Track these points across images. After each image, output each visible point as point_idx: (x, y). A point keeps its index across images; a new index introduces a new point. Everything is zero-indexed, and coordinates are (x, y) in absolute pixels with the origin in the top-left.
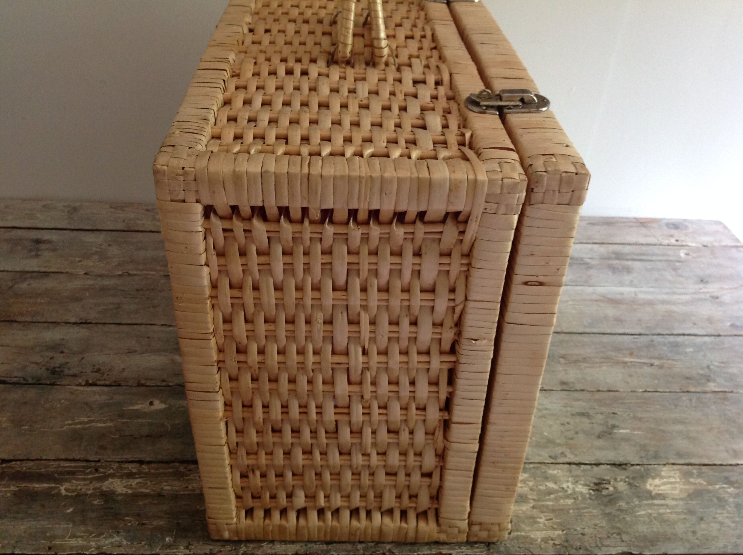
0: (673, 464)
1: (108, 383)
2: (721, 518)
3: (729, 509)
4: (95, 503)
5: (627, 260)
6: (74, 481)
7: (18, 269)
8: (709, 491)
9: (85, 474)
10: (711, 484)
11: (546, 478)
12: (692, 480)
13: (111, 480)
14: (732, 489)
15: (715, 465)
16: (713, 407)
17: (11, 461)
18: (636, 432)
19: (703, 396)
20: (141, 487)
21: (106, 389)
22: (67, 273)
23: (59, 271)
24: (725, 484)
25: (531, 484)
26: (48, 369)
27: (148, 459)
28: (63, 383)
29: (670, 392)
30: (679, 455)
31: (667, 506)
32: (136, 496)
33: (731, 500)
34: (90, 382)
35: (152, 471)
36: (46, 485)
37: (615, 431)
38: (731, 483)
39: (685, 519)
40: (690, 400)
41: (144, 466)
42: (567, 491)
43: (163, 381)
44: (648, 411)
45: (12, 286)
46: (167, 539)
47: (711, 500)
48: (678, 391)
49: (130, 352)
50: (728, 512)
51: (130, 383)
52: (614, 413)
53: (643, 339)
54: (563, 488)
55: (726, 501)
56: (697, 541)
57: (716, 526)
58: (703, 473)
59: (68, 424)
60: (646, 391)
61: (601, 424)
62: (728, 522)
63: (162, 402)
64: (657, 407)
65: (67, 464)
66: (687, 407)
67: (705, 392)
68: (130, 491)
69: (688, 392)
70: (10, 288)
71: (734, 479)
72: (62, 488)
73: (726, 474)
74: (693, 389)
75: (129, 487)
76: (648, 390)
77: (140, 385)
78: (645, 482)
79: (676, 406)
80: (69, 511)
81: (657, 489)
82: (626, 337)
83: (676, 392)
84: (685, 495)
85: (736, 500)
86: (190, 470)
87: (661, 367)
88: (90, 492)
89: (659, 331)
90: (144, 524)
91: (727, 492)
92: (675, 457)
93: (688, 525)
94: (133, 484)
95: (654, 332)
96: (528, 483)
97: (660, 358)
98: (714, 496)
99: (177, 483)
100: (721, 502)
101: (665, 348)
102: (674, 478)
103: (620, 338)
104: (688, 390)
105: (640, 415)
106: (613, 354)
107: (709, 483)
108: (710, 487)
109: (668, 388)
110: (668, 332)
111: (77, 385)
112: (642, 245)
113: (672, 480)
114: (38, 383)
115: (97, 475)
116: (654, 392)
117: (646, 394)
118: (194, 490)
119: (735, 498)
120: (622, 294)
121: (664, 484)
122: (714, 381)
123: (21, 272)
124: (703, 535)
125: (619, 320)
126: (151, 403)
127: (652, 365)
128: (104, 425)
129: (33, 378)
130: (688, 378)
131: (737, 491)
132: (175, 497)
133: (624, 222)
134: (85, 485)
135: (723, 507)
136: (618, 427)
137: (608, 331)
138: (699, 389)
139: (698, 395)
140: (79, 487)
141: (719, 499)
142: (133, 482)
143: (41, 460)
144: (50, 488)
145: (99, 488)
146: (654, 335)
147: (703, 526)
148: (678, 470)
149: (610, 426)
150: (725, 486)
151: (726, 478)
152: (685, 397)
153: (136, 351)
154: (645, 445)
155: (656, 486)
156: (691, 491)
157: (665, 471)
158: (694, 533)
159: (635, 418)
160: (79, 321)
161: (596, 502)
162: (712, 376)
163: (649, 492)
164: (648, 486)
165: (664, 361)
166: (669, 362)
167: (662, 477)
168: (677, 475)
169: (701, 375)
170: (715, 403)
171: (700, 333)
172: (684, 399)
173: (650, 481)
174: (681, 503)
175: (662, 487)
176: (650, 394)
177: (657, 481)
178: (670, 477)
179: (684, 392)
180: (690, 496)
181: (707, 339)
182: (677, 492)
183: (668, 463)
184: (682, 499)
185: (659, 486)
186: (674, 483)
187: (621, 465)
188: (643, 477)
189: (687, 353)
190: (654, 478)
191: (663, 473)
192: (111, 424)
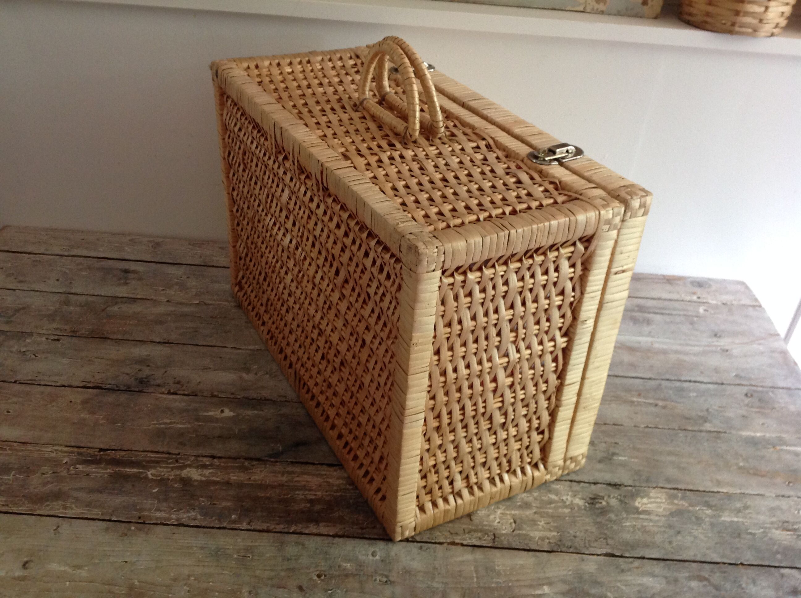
0: (662, 488)
1: (186, 393)
2: (696, 533)
3: (704, 526)
4: (176, 486)
5: (649, 313)
6: (158, 468)
7: (109, 294)
8: (689, 512)
9: (168, 464)
10: (693, 506)
12: (676, 502)
13: (188, 469)
14: (710, 511)
15: (699, 491)
16: (705, 444)
17: (107, 450)
18: (633, 460)
19: (699, 434)
20: (213, 476)
21: (185, 397)
22: (151, 299)
23: (144, 298)
24: (704, 506)
26: (136, 379)
27: (219, 455)
28: (149, 391)
29: (669, 429)
30: (669, 480)
31: (651, 520)
32: (208, 483)
33: (708, 519)
34: (172, 391)
35: (222, 464)
36: (135, 470)
37: (615, 458)
38: (709, 506)
39: (664, 531)
40: (686, 436)
41: (215, 460)
42: (565, 502)
43: (232, 394)
44: (647, 444)
45: (105, 308)
46: (233, 516)
47: (690, 518)
48: (677, 428)
49: (205, 369)
50: (703, 529)
51: (205, 394)
52: (616, 443)
53: (653, 383)
54: (563, 500)
55: (703, 520)
56: (672, 550)
57: (690, 539)
58: (686, 497)
59: (154, 424)
60: (647, 427)
61: (603, 452)
62: (701, 537)
63: (231, 411)
64: (655, 440)
65: (152, 455)
66: (682, 442)
67: (701, 431)
68: (204, 479)
69: (685, 430)
70: (103, 310)
71: (713, 503)
72: (149, 473)
73: (707, 499)
74: (690, 428)
75: (204, 476)
76: (650, 426)
77: (213, 396)
78: (634, 501)
79: (672, 441)
80: (154, 491)
81: (644, 506)
82: (637, 380)
83: (674, 429)
84: (668, 513)
85: (712, 520)
86: (253, 466)
87: (664, 407)
88: (171, 478)
89: (668, 377)
90: (214, 504)
91: (705, 513)
92: (664, 482)
93: (666, 536)
94: (207, 473)
95: (663, 377)
97: (664, 400)
98: (693, 515)
99: (242, 474)
100: (699, 520)
101: (671, 392)
102: (661, 498)
103: (631, 381)
104: (686, 428)
105: (639, 446)
106: (623, 394)
107: (691, 505)
108: (691, 508)
109: (668, 426)
110: (676, 378)
111: (161, 393)
112: (665, 300)
113: (658, 500)
114: (128, 390)
115: (177, 465)
116: (655, 428)
117: (647, 430)
118: (255, 480)
120: (640, 343)
121: (651, 503)
122: (711, 422)
124: (678, 545)
125: (633, 366)
126: (222, 411)
127: (656, 405)
128: (182, 426)
129: (124, 386)
130: (687, 418)
131: (713, 513)
132: (240, 485)
133: (651, 279)
134: (168, 472)
135: (700, 525)
136: (618, 454)
137: (621, 374)
138: (696, 428)
139: (693, 433)
140: (163, 474)
141: (697, 518)
142: (207, 472)
143: (132, 451)
144: (139, 472)
145: (179, 475)
146: (662, 380)
147: (679, 537)
148: (666, 492)
149: (610, 454)
150: (704, 508)
151: (706, 502)
152: (681, 434)
153: (210, 368)
154: (639, 471)
155: (643, 504)
156: (674, 510)
157: (653, 493)
158: (670, 542)
159: (634, 448)
160: (162, 341)
161: (589, 513)
162: (709, 418)
163: (637, 508)
164: (637, 504)
165: (668, 403)
166: (673, 403)
167: (650, 498)
168: (664, 496)
169: (699, 416)
170: (708, 440)
171: (705, 381)
172: (681, 435)
173: (639, 499)
174: (663, 519)
175: (649, 506)
176: (651, 429)
177: (645, 500)
178: (657, 498)
179: (681, 430)
180: (672, 514)
181: (711, 386)
182: (661, 510)
183: (656, 487)
184: (664, 516)
185: (646, 504)
186: (660, 503)
187: (616, 486)
188: (634, 496)
189: (690, 397)
190: (642, 498)
191: (651, 495)
192: (189, 426)
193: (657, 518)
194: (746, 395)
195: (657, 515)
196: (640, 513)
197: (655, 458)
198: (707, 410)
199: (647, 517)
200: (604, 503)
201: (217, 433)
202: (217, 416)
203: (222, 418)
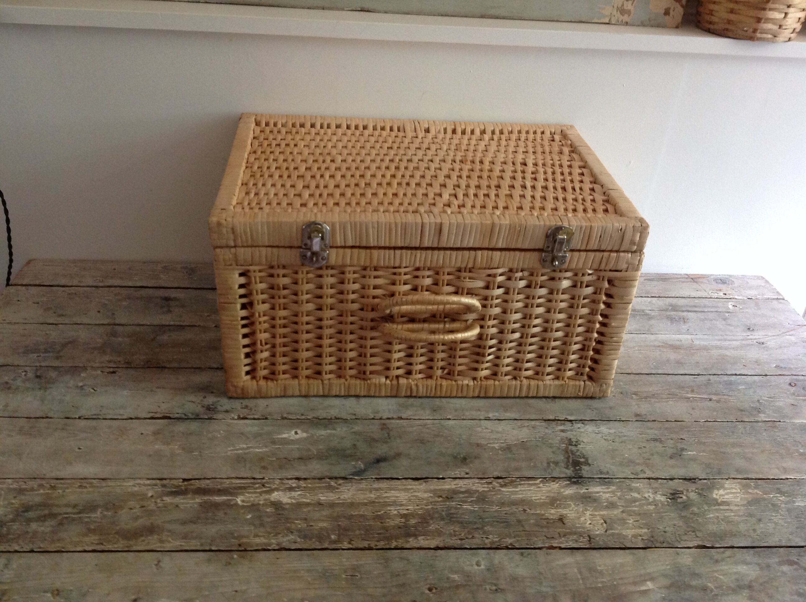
0: (734, 479)
1: (256, 417)
2: (775, 520)
3: (782, 513)
4: (268, 510)
5: (683, 311)
6: (247, 494)
7: (155, 323)
8: (765, 500)
9: (255, 489)
10: (766, 494)
11: (631, 490)
12: (750, 491)
13: (276, 493)
14: (784, 497)
15: (769, 479)
16: (764, 434)
17: (191, 480)
18: (701, 454)
19: (756, 425)
20: (302, 498)
21: (256, 422)
22: (199, 326)
23: (192, 324)
24: (778, 493)
25: (619, 494)
26: (203, 407)
28: (219, 417)
30: (738, 471)
31: (731, 510)
32: (300, 505)
33: (783, 506)
34: (242, 417)
35: (309, 485)
36: (225, 498)
37: (684, 453)
38: (782, 493)
40: (745, 429)
41: (301, 482)
42: (648, 500)
43: (302, 415)
44: (710, 437)
45: (155, 338)
47: (767, 506)
48: (734, 420)
50: (781, 515)
51: (275, 417)
52: (682, 439)
53: (701, 378)
54: (645, 497)
55: (779, 507)
56: (757, 536)
57: (772, 526)
58: (759, 485)
59: (231, 450)
60: (707, 421)
61: (672, 448)
62: (782, 522)
63: (304, 432)
64: (718, 434)
65: (238, 481)
66: (742, 434)
67: (757, 422)
68: (294, 501)
69: (742, 421)
70: (153, 340)
71: (785, 489)
72: (239, 500)
73: (779, 486)
74: (746, 419)
75: (293, 498)
76: (709, 420)
77: (283, 418)
78: (712, 493)
79: (733, 433)
80: (248, 517)
81: (722, 497)
82: (687, 377)
83: (732, 422)
84: (745, 502)
85: (787, 506)
86: (339, 485)
87: (718, 401)
88: (260, 503)
91: (780, 500)
92: (735, 473)
93: (749, 524)
94: (295, 496)
96: (616, 493)
97: (717, 394)
98: (769, 503)
99: (331, 494)
100: (775, 507)
101: (721, 386)
102: (736, 489)
103: (681, 378)
105: (704, 440)
106: (677, 391)
108: (765, 496)
109: (725, 418)
110: (723, 373)
111: (231, 419)
112: (694, 298)
113: (734, 491)
114: (197, 417)
115: (265, 489)
116: (714, 421)
117: (707, 424)
119: (786, 504)
120: (681, 341)
121: (727, 494)
122: (764, 413)
123: (159, 325)
124: (761, 532)
125: (680, 363)
126: (296, 433)
127: (711, 400)
129: (193, 414)
130: (742, 410)
131: (788, 499)
132: (332, 505)
134: (256, 497)
135: (777, 511)
136: (686, 449)
138: (752, 419)
139: (750, 424)
140: (252, 499)
141: (773, 505)
144: (229, 500)
145: (268, 499)
146: (710, 375)
147: (761, 525)
148: (738, 483)
149: (679, 449)
150: (778, 495)
151: (778, 489)
154: (710, 464)
155: (720, 495)
156: (750, 499)
157: (727, 484)
158: (754, 530)
159: (700, 442)
161: (673, 508)
163: (716, 500)
164: (715, 496)
165: (721, 397)
166: (725, 397)
167: (725, 489)
168: (738, 486)
171: (749, 373)
172: (739, 427)
173: (716, 492)
174: (742, 508)
175: (726, 497)
176: (710, 424)
177: (721, 492)
178: (732, 488)
180: (750, 503)
182: (739, 500)
183: (729, 478)
184: (743, 505)
185: (723, 495)
186: (736, 493)
187: (691, 480)
188: (711, 488)
189: (739, 390)
190: (718, 489)
191: (726, 486)
192: (267, 450)
193: (736, 508)
194: (790, 384)
195: (736, 505)
196: (719, 504)
198: (758, 401)
199: (727, 507)
200: (684, 497)
201: (296, 455)
202: (292, 438)
203: (297, 440)
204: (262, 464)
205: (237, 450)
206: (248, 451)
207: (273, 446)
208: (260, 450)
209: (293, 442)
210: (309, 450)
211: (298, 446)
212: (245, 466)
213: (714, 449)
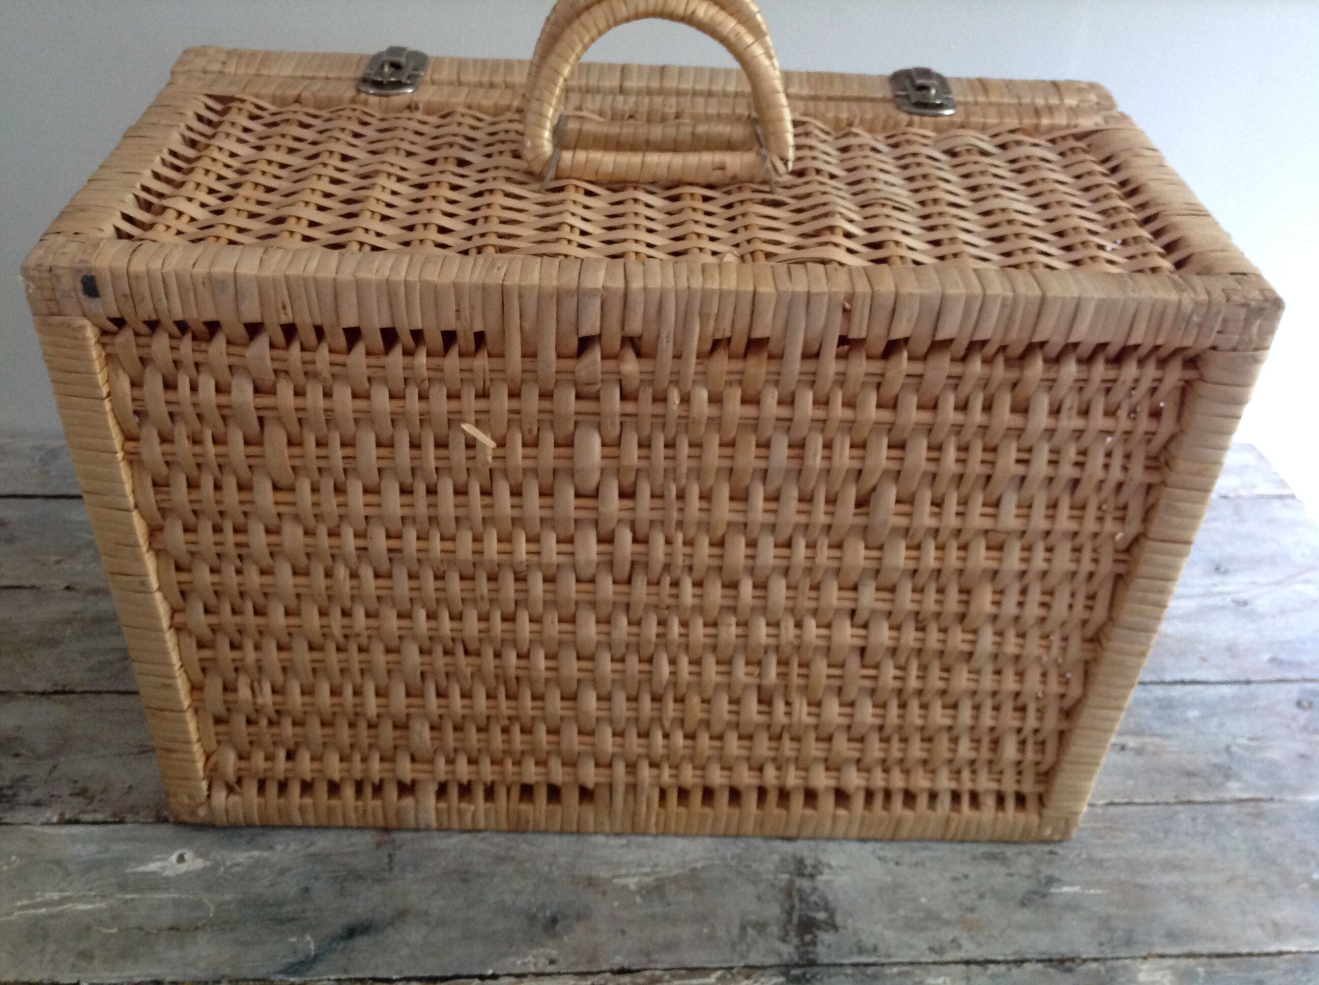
0: (1161, 956)
15: (1239, 955)
16: (1236, 833)
18: (1092, 891)
19: (1219, 809)
21: (97, 829)
29: (1157, 804)
30: (1171, 935)
37: (1053, 890)
40: (1194, 819)
44: (1116, 846)
48: (1172, 800)
49: (143, 751)
51: (141, 817)
52: (1051, 853)
58: (1215, 973)
59: (22, 908)
60: (1112, 804)
61: (1029, 877)
63: (199, 857)
64: (1133, 835)
66: (1187, 834)
67: (1222, 803)
69: (1189, 802)
74: (1199, 797)
76: (1117, 800)
79: (1167, 832)
83: (1167, 804)
87: (1140, 751)
92: (1165, 941)
97: (1137, 733)
104: (1190, 798)
105: (1100, 855)
109: (1153, 796)
116: (1127, 804)
117: (1112, 810)
122: (1239, 779)
126: (181, 859)
127: (1123, 748)
130: (1189, 774)
136: (1059, 880)
138: (1211, 797)
139: (1207, 808)
148: (1171, 967)
149: (1044, 881)
152: (1184, 814)
154: (1108, 918)
157: (1144, 972)
159: (1091, 861)
162: (1235, 767)
165: (1146, 739)
166: (1157, 740)
168: (1169, 977)
169: (1215, 766)
170: (1239, 823)
171: (1212, 678)
172: (1182, 816)
176: (1119, 810)
179: (1182, 803)
181: (1226, 690)
183: (1148, 956)
187: (1062, 964)
189: (1187, 721)
192: (103, 905)
194: (1299, 704)
197: (1140, 881)
198: (1228, 749)
201: (166, 918)
202: (167, 873)
203: (179, 877)
204: (83, 946)
205: (35, 906)
206: (60, 908)
207: (120, 896)
208: (89, 907)
209: (166, 883)
210: (199, 905)
211: (175, 896)
212: (42, 952)
213: (1123, 877)
